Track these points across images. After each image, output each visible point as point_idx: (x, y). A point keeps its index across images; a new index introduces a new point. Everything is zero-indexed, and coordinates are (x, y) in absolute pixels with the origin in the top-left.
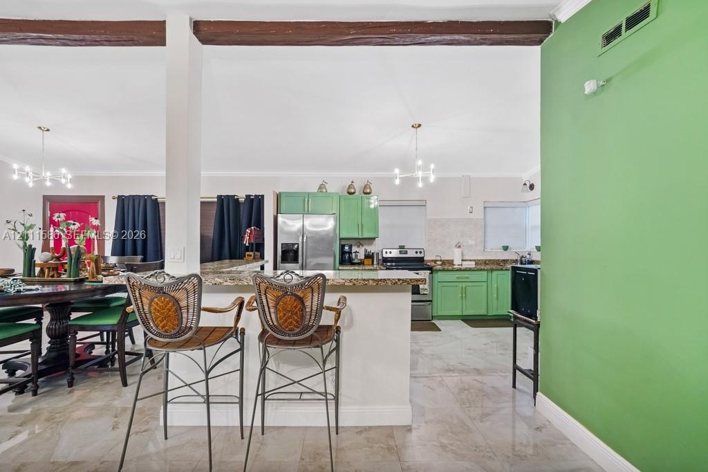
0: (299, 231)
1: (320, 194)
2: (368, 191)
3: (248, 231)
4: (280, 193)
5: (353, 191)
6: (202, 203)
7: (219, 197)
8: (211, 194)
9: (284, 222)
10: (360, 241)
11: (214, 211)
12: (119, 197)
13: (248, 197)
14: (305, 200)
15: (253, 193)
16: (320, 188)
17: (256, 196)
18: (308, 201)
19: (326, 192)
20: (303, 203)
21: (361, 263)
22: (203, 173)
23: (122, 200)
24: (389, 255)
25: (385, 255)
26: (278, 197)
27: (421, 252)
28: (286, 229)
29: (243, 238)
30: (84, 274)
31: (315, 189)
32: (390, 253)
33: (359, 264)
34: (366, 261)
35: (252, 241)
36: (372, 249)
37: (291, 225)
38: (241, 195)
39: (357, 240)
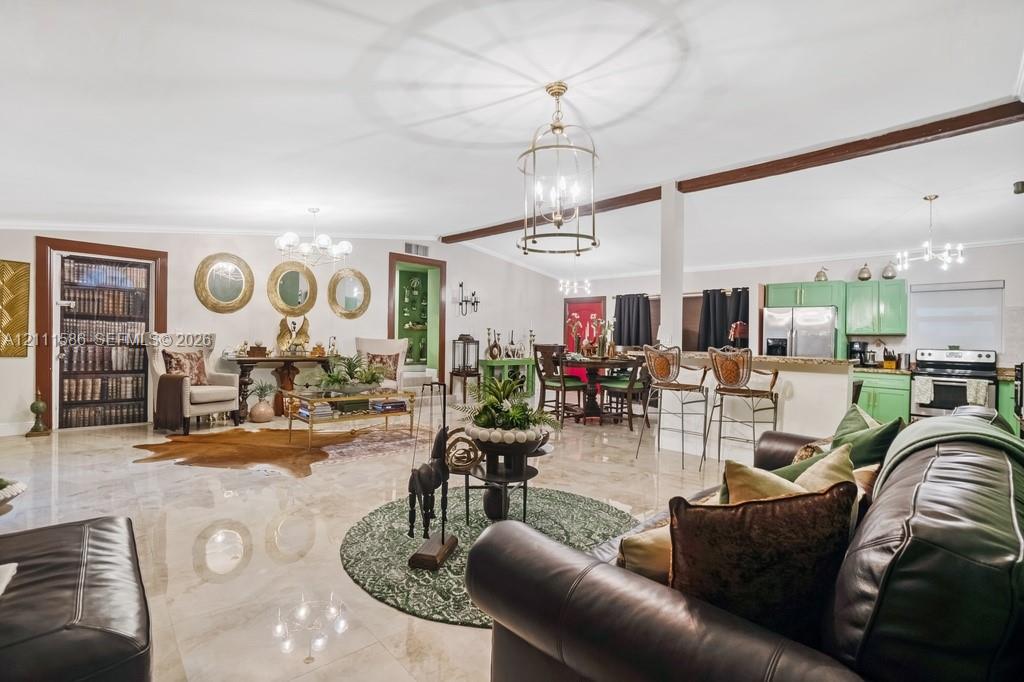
0: (787, 325)
1: (818, 283)
2: (890, 275)
3: (734, 326)
4: (768, 286)
5: (866, 276)
6: (684, 299)
7: (705, 292)
8: (696, 289)
9: (771, 316)
10: (880, 339)
11: (699, 307)
12: (618, 297)
13: (735, 290)
14: (796, 292)
15: (740, 286)
16: (818, 275)
17: (743, 289)
18: (801, 292)
19: (826, 280)
20: (795, 295)
21: (879, 366)
22: (687, 269)
23: (620, 299)
24: (926, 358)
25: (920, 358)
26: (766, 289)
27: (988, 356)
28: (773, 324)
29: (728, 333)
30: (606, 355)
31: (811, 278)
32: (930, 354)
33: (875, 366)
34: (886, 364)
35: (737, 336)
36: (896, 349)
37: (778, 320)
38: (728, 290)
39: (876, 338)
